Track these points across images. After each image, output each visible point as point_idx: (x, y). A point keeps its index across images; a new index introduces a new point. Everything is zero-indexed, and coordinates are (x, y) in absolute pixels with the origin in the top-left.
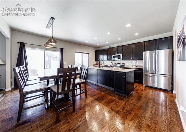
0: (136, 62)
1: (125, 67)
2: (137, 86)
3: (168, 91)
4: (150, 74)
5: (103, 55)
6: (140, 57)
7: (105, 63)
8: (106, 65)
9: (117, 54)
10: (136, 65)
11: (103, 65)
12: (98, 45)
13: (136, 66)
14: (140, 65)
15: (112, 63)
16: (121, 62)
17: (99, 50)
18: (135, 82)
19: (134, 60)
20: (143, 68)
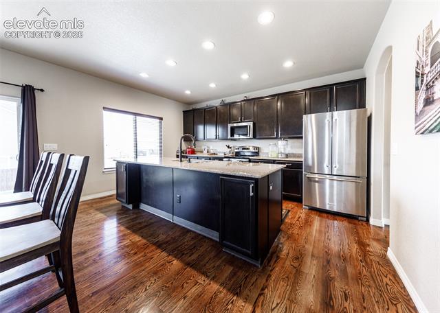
0: (287, 144)
1: (262, 157)
2: (289, 211)
3: (360, 218)
4: (317, 176)
5: (205, 123)
6: (294, 131)
7: (211, 148)
8: (212, 152)
9: (241, 122)
10: (287, 152)
11: (205, 152)
12: (188, 92)
13: (287, 156)
14: (294, 152)
15: (228, 147)
16: (252, 144)
17: (194, 110)
18: (286, 198)
19: (281, 138)
20: (303, 160)
